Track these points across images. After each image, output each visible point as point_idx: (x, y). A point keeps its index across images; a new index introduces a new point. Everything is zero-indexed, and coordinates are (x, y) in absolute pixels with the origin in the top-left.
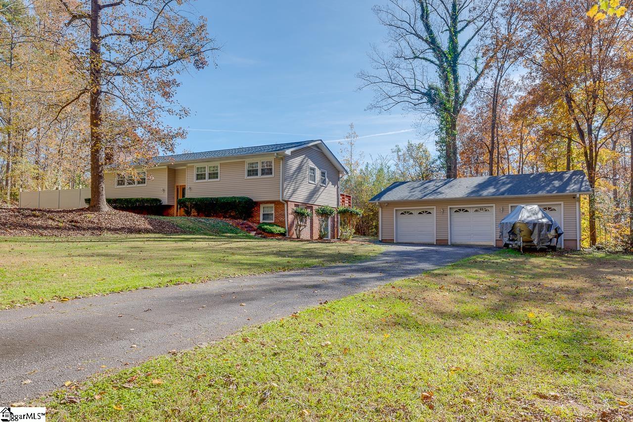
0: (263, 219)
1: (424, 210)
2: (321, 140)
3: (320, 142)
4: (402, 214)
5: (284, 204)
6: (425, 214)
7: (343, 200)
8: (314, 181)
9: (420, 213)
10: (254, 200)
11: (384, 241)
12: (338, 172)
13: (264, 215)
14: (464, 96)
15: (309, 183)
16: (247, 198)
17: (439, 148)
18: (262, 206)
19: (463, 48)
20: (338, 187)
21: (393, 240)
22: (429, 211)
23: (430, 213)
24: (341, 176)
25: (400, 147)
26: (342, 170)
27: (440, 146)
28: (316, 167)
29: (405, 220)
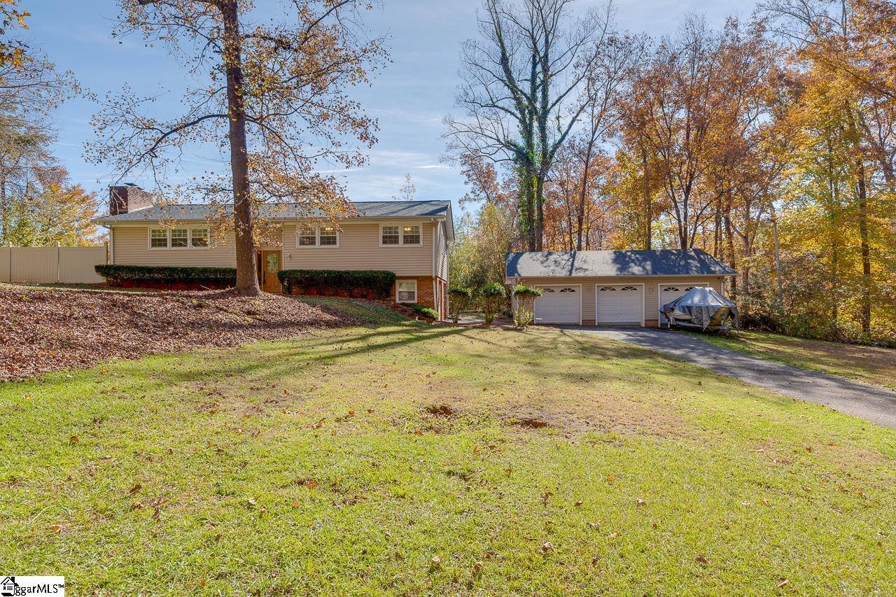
0: (400, 299)
1: (567, 288)
6: (568, 292)
9: (562, 291)
13: (400, 293)
18: (397, 282)
19: (554, 105)
22: (572, 289)
29: (545, 298)
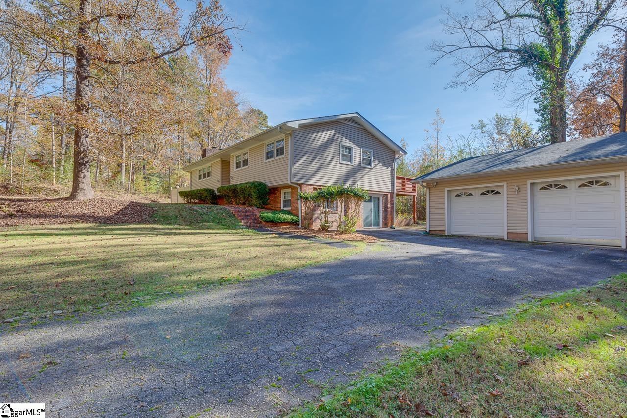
0: (285, 206)
1: (490, 189)
2: (357, 113)
3: (355, 115)
4: (458, 196)
5: (297, 188)
6: (490, 194)
7: (404, 184)
8: (351, 161)
9: (483, 194)
10: (269, 185)
11: (433, 232)
12: (394, 152)
13: (285, 201)
14: (577, 45)
15: (340, 163)
16: (258, 182)
17: (540, 118)
18: (283, 191)
20: (392, 170)
21: (445, 231)
22: (497, 190)
23: (498, 193)
24: (397, 156)
25: (486, 121)
26: (397, 149)
27: (542, 115)
28: (353, 146)
29: (462, 204)
